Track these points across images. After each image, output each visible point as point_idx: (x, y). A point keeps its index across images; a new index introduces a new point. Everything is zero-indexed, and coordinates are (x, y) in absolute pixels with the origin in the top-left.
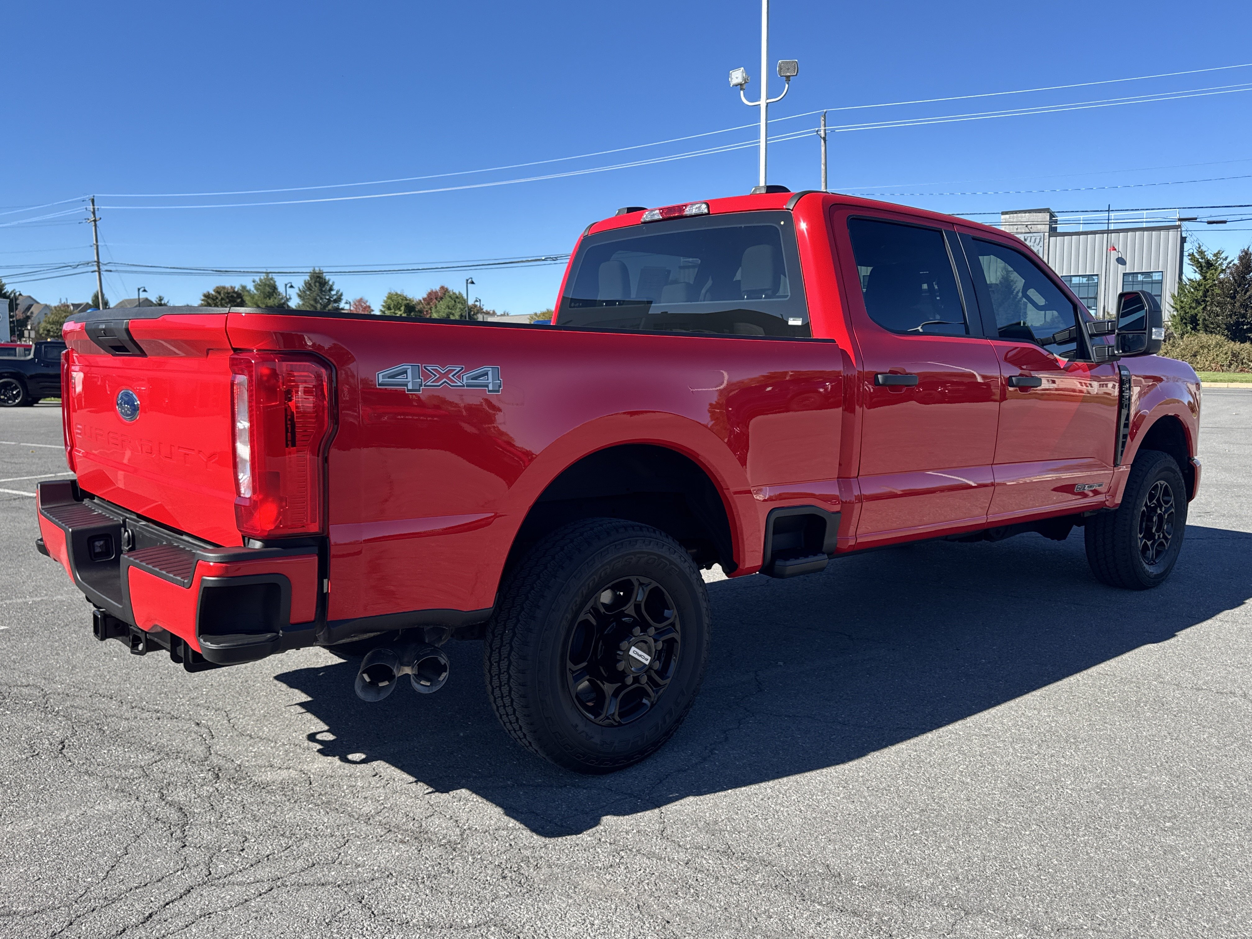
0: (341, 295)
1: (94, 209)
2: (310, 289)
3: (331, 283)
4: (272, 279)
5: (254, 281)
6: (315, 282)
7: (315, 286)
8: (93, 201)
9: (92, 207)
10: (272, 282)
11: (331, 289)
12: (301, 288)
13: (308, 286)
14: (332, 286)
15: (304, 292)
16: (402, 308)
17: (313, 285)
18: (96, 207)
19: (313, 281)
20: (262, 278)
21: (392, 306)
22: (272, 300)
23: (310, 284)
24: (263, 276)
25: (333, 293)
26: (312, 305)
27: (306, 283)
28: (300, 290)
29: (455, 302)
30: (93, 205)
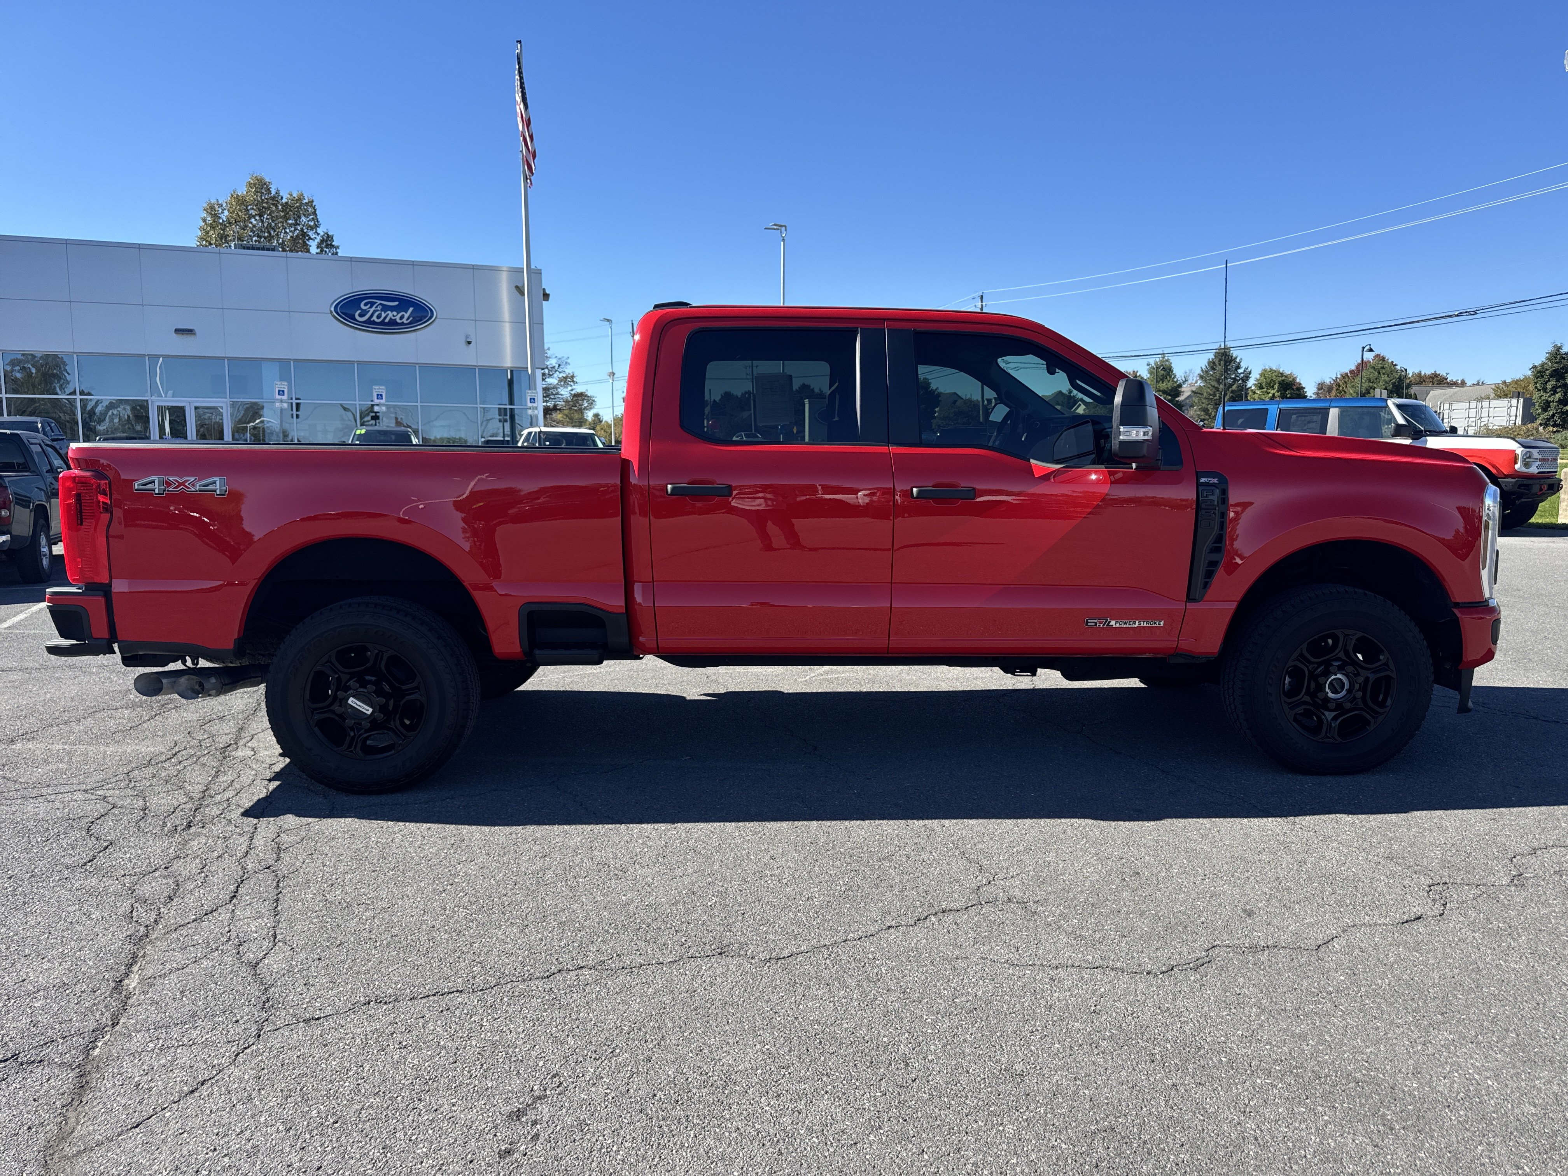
0: (1250, 373)
1: (982, 305)
2: (1213, 369)
3: (1238, 360)
4: (1168, 360)
5: (1148, 365)
6: (1220, 360)
7: (1220, 365)
8: (982, 297)
9: (980, 304)
10: (1167, 363)
11: (1238, 367)
12: (1204, 367)
13: (1212, 365)
14: (1239, 363)
15: (1207, 372)
16: (1276, 387)
17: (1217, 363)
18: (984, 304)
19: (1218, 359)
20: (1158, 360)
21: (1264, 385)
22: (1165, 384)
23: (1214, 363)
24: (1158, 359)
25: (1240, 371)
26: (1214, 387)
27: (1209, 363)
28: (1202, 370)
29: (1379, 373)
30: (982, 302)
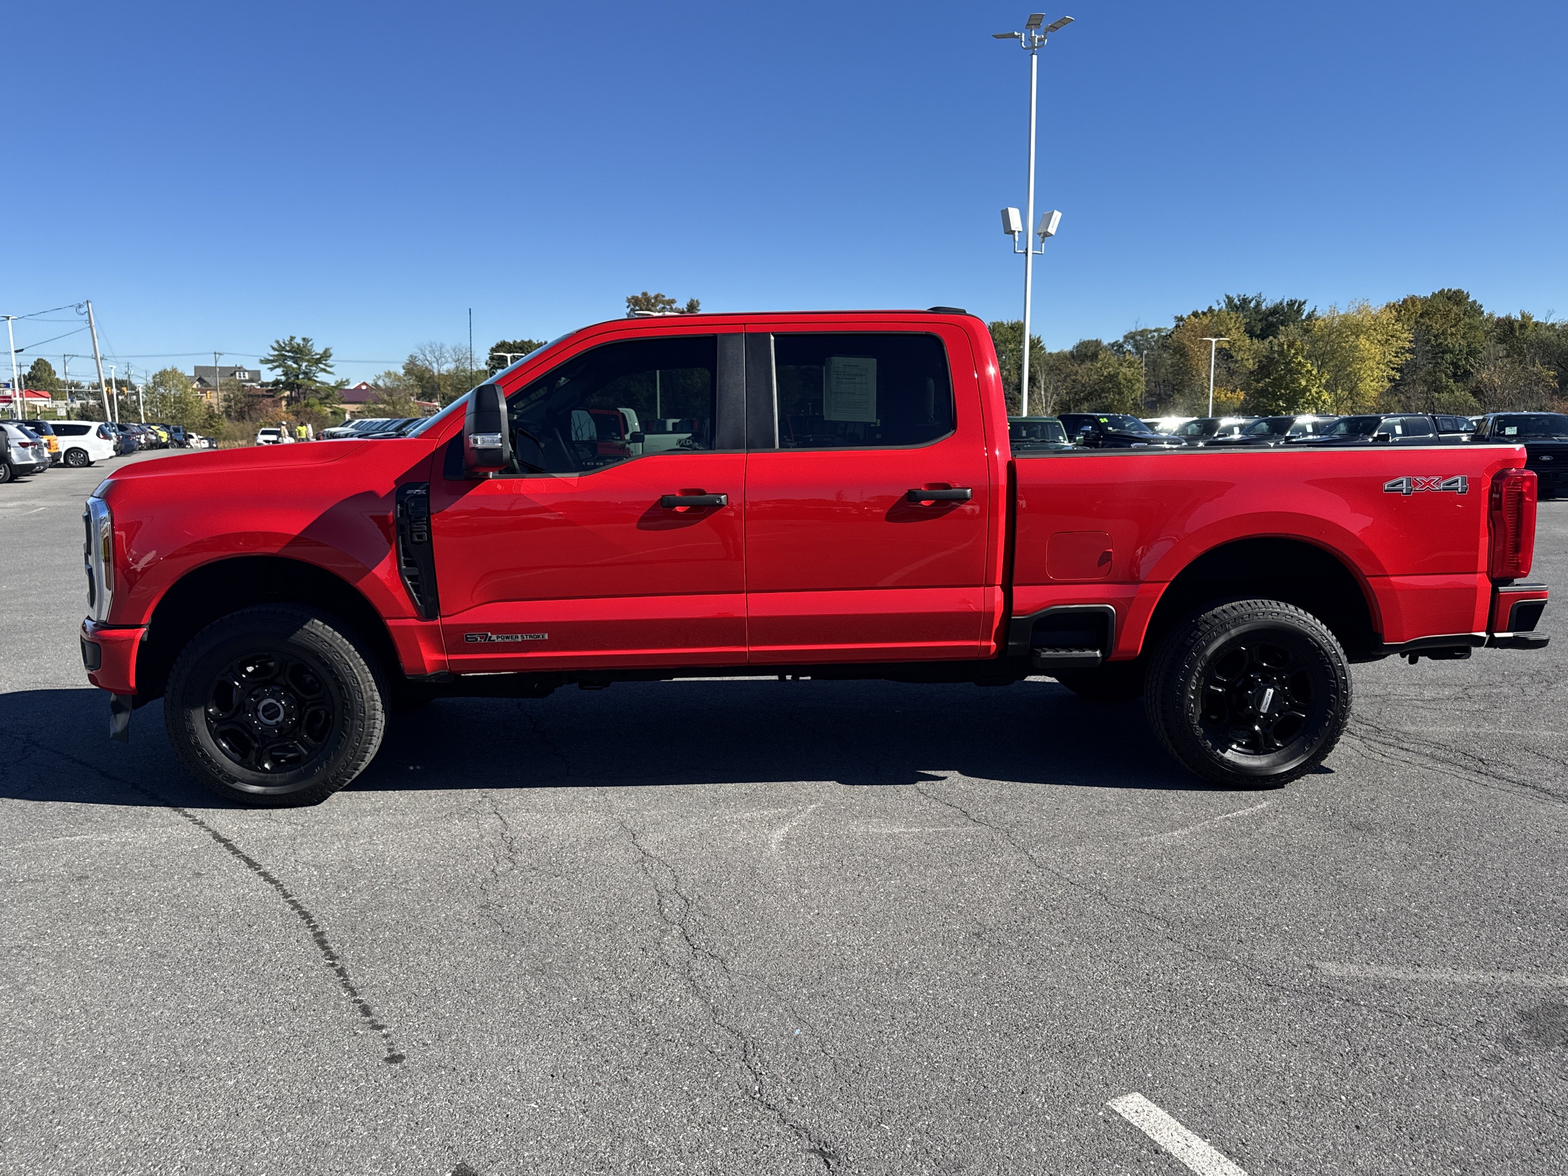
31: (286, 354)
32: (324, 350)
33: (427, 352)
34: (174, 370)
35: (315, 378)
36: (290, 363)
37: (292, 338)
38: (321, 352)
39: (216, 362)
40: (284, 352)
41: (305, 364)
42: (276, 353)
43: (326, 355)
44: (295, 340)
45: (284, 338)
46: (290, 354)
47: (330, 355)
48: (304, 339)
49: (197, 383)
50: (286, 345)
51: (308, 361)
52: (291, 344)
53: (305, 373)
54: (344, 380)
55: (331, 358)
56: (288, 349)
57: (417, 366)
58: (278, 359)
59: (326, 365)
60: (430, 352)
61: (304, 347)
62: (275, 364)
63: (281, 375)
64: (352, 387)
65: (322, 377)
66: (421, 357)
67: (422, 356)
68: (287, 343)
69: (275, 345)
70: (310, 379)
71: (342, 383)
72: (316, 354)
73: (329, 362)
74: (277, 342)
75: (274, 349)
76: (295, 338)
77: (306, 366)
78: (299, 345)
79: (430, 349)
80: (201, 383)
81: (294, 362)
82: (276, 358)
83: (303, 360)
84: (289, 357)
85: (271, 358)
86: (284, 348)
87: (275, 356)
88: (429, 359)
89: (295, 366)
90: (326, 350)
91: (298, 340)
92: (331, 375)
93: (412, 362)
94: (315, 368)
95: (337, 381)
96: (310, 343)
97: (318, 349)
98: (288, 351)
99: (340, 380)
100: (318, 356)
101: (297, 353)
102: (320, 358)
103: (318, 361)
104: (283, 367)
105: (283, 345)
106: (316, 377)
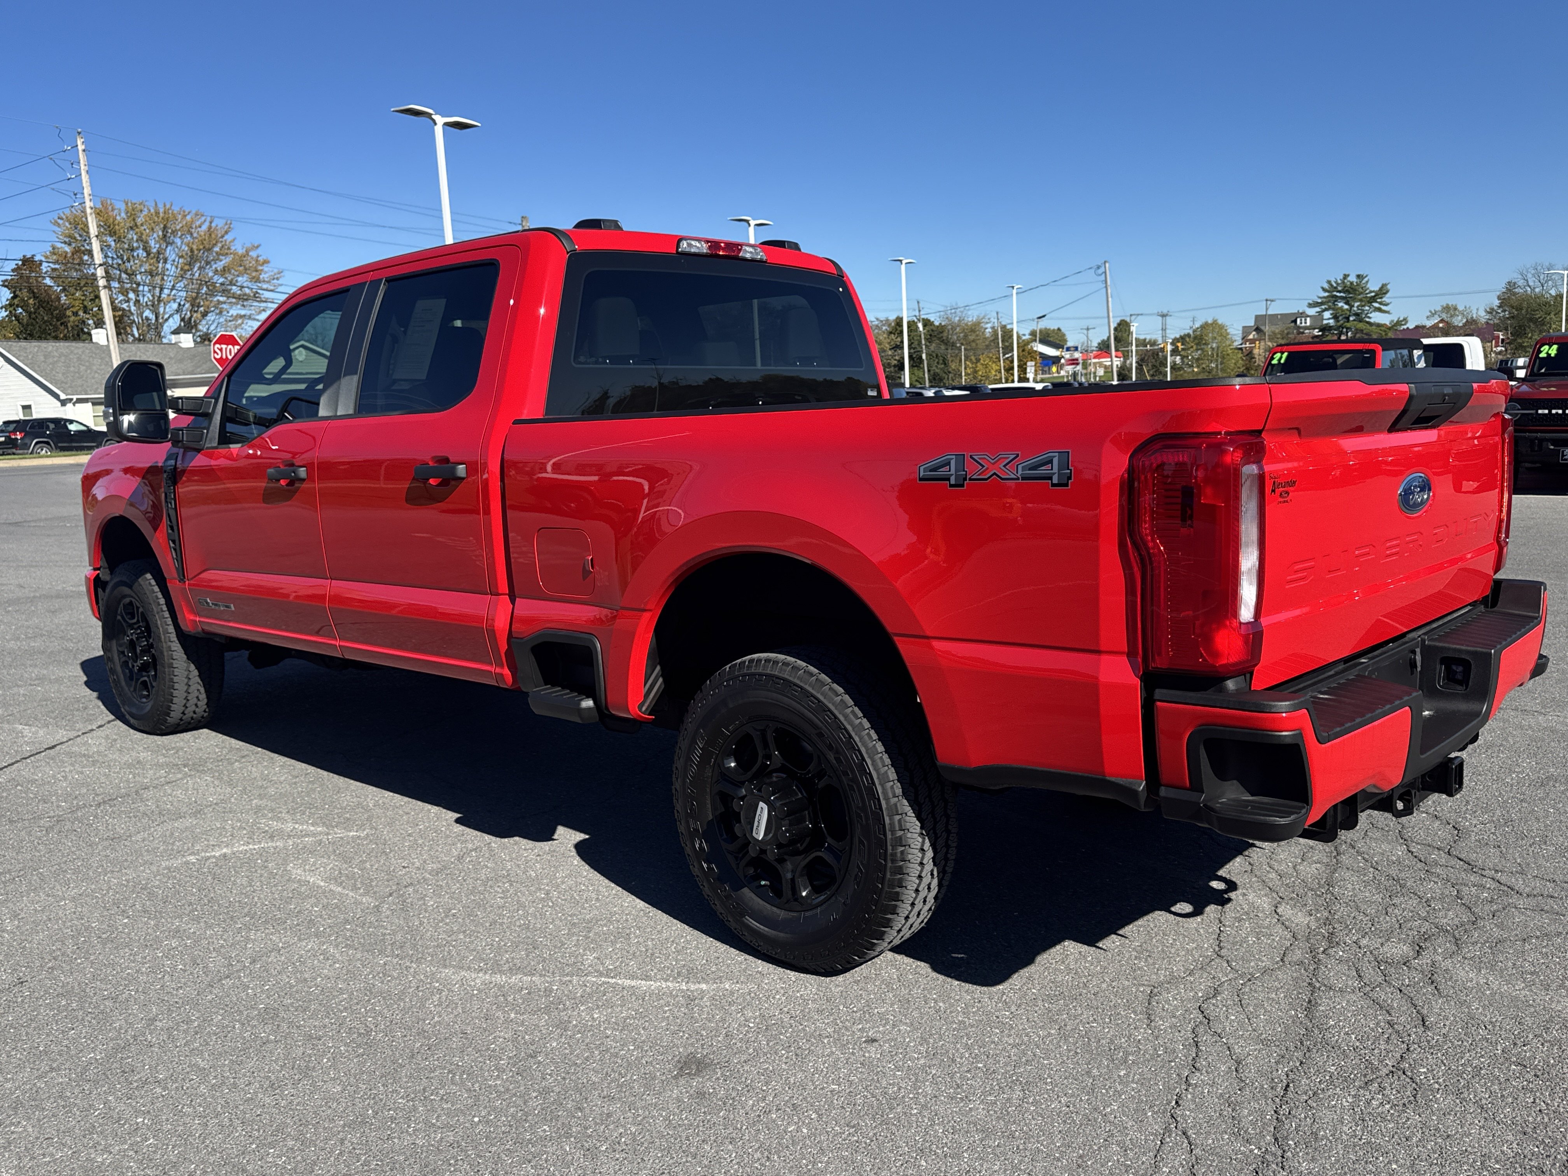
31: (1338, 294)
32: (1380, 286)
33: (1530, 276)
34: (1215, 322)
35: (1367, 320)
36: (1341, 304)
37: (1346, 276)
38: (1377, 288)
39: (1267, 309)
40: (1335, 293)
41: (1356, 304)
42: (1327, 294)
43: (1383, 291)
44: (1349, 279)
45: (1336, 277)
46: (1342, 294)
47: (1387, 292)
48: (1358, 276)
49: (1254, 333)
50: (1338, 284)
51: (1361, 300)
52: (1343, 282)
53: (1357, 315)
54: (1401, 319)
55: (1387, 295)
56: (1340, 288)
57: (1515, 294)
58: (1330, 301)
59: (1380, 303)
60: (1534, 275)
61: (1358, 285)
62: (1323, 307)
63: (1329, 319)
64: (1411, 325)
65: (1376, 318)
66: (1521, 283)
67: (1522, 281)
68: (1339, 282)
69: (1326, 286)
70: (1361, 321)
71: (1399, 323)
72: (1371, 292)
73: (1386, 299)
74: (1329, 282)
75: (1324, 290)
76: (1348, 275)
77: (1358, 307)
78: (1352, 283)
79: (1533, 272)
80: (1258, 333)
81: (1346, 303)
82: (1324, 300)
83: (1355, 300)
84: (1342, 298)
85: (1320, 301)
86: (1336, 288)
87: (1324, 297)
88: (1531, 284)
89: (1346, 307)
90: (1384, 286)
91: (1352, 278)
92: (1387, 315)
93: (1510, 290)
94: (1367, 308)
95: (1392, 321)
96: (1366, 279)
97: (1373, 286)
98: (1340, 292)
99: (1396, 320)
100: (1373, 294)
101: (1350, 293)
102: (1374, 296)
103: (1373, 299)
104: (1333, 309)
105: (1335, 285)
106: (1369, 318)
